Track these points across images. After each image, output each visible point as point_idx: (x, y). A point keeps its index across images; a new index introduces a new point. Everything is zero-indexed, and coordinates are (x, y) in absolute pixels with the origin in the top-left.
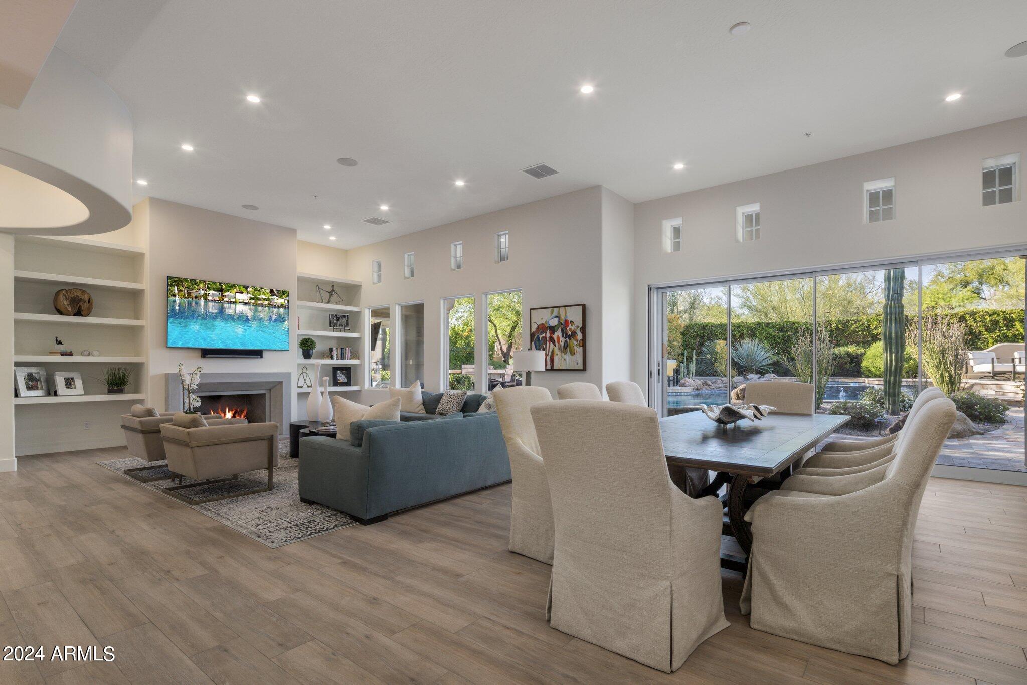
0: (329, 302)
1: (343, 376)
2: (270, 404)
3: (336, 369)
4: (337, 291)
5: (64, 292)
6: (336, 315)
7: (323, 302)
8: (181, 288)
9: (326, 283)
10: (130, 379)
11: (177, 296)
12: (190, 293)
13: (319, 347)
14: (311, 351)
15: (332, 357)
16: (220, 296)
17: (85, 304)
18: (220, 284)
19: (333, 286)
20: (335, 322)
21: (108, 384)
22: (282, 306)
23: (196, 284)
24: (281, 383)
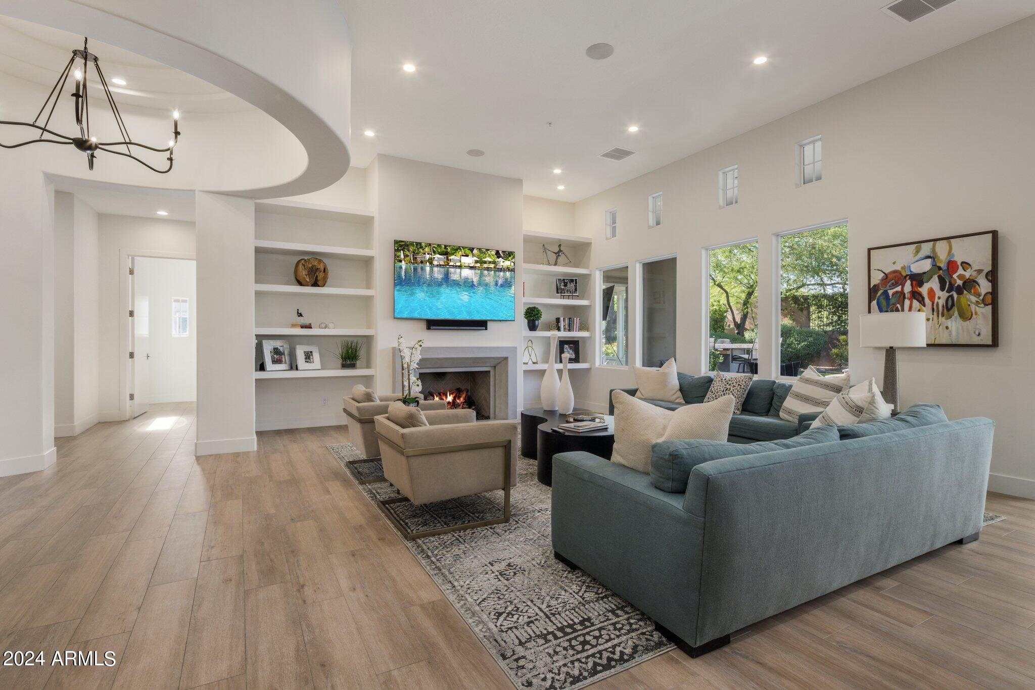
0: (555, 264)
1: (571, 352)
2: (495, 383)
3: (562, 343)
4: (565, 251)
5: (303, 261)
6: (564, 280)
7: (549, 264)
8: (407, 253)
9: (552, 241)
10: (362, 353)
11: (403, 262)
12: (416, 258)
13: (546, 317)
14: (537, 322)
15: (559, 329)
16: (445, 260)
17: (321, 274)
18: (446, 246)
19: (560, 246)
20: (563, 287)
21: (342, 358)
22: (508, 269)
23: (421, 247)
24: (506, 359)
